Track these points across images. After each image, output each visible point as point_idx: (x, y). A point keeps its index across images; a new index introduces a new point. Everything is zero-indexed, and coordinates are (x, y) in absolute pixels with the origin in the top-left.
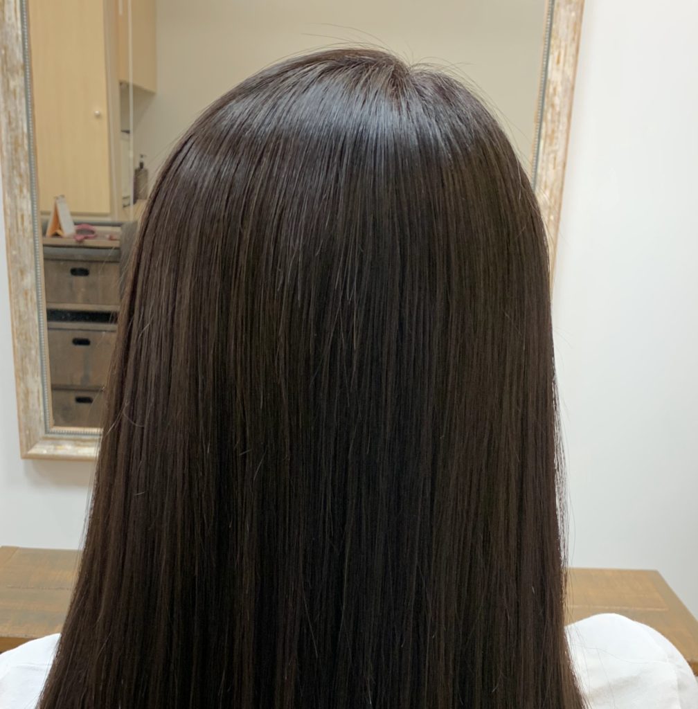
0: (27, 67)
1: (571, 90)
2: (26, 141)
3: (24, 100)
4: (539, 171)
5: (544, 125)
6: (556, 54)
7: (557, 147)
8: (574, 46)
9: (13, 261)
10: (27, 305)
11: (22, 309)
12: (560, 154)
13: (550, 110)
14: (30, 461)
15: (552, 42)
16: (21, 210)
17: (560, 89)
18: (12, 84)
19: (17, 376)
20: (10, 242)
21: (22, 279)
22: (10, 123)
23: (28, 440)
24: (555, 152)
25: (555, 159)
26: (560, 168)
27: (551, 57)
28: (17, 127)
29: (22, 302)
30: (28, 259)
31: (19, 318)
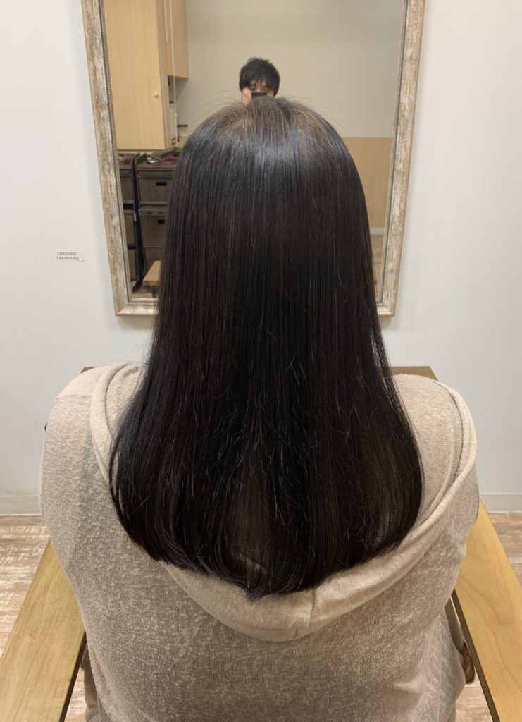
0: (110, 105)
1: (414, 107)
2: (111, 145)
3: (109, 123)
4: (397, 152)
5: (399, 127)
6: (405, 88)
7: (406, 140)
8: (415, 84)
9: (107, 211)
10: (115, 234)
11: (113, 236)
12: (408, 143)
13: (402, 119)
14: (120, 317)
15: (403, 82)
16: (110, 182)
17: (407, 107)
18: (102, 114)
19: (111, 273)
20: (105, 201)
21: (112, 220)
22: (102, 136)
23: (119, 307)
24: (405, 142)
25: (405, 146)
26: (408, 151)
27: (402, 90)
28: (106, 137)
29: (113, 232)
30: (115, 209)
31: (111, 241)
